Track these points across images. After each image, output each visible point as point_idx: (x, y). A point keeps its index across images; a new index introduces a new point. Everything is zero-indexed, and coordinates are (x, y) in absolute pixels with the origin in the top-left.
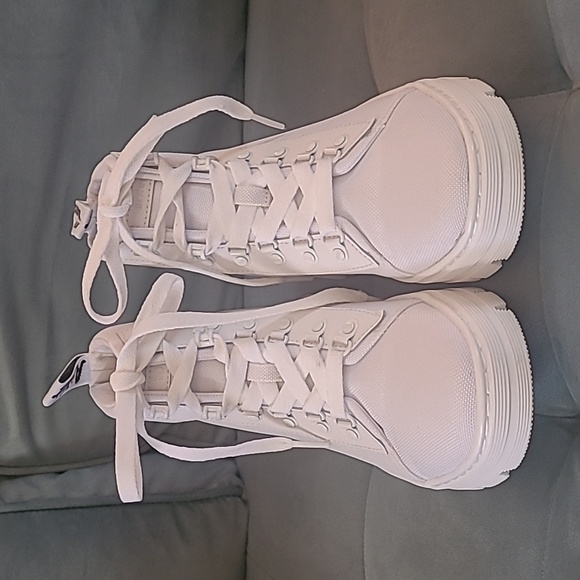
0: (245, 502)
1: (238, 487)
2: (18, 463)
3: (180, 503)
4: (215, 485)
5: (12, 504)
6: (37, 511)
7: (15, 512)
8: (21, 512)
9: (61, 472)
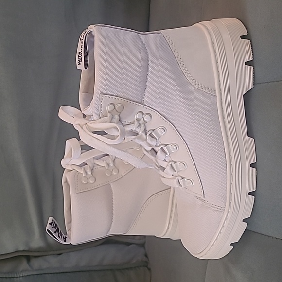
1: (146, 262)
3: (117, 270)
4: (134, 261)
5: (36, 270)
6: (48, 274)
7: (37, 274)
8: (41, 274)
9: (60, 254)
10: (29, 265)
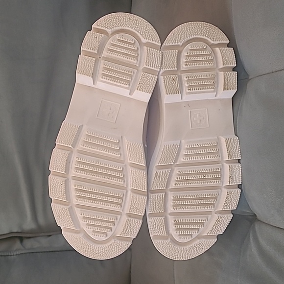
5: (28, 249)
7: (30, 253)
8: (32, 253)
9: (50, 236)
10: (22, 245)
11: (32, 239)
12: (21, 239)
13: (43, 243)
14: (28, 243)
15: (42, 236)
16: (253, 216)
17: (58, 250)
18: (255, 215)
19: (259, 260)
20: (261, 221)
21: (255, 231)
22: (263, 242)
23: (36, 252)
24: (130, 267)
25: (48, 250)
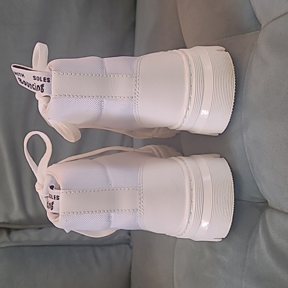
0: (131, 248)
1: (129, 240)
2: (19, 223)
3: (98, 246)
4: (116, 238)
5: (16, 242)
6: (26, 246)
7: (15, 246)
8: (20, 246)
9: (41, 228)
10: (9, 237)
11: (20, 231)
12: (9, 231)
13: (32, 236)
14: (15, 236)
15: (31, 228)
16: (264, 202)
17: (49, 244)
18: (267, 201)
19: (268, 257)
20: (273, 208)
21: (265, 221)
22: (274, 235)
23: (23, 246)
24: (131, 269)
25: (37, 244)
